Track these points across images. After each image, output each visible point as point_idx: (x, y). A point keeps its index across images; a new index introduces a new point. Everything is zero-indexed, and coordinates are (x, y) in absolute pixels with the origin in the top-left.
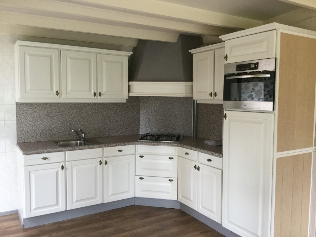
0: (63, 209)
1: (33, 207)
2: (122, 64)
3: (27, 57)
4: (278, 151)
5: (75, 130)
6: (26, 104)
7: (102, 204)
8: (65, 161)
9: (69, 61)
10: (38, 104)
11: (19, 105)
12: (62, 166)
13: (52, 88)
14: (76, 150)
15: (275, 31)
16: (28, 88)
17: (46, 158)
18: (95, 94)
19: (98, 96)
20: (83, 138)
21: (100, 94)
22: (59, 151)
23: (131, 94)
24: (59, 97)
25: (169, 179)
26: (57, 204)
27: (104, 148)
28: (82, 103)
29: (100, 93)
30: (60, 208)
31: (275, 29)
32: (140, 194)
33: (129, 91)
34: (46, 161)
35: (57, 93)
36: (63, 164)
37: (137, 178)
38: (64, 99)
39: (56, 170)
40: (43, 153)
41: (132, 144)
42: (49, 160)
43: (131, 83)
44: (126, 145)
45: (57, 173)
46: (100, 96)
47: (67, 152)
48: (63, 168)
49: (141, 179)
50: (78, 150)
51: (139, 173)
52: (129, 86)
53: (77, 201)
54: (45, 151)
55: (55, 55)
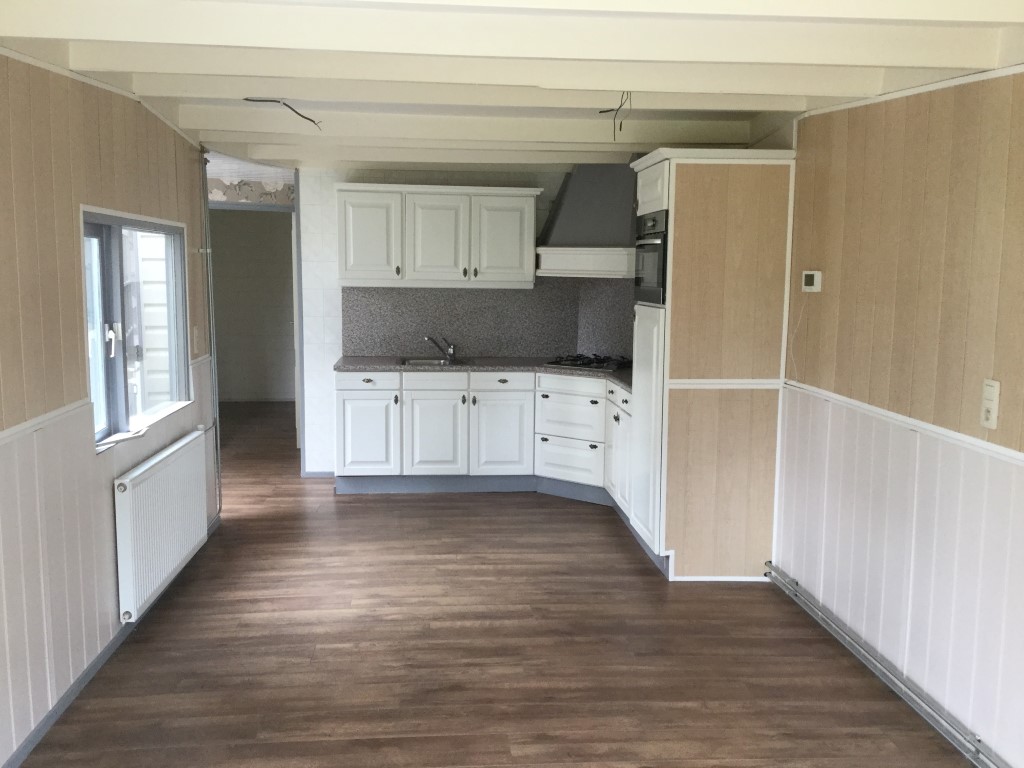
0: (397, 472)
1: (349, 459)
2: (522, 212)
3: (350, 209)
4: (671, 378)
5: (429, 339)
6: (358, 289)
7: (467, 477)
8: (401, 389)
9: (419, 211)
10: (376, 290)
11: (347, 291)
12: (396, 397)
13: (389, 262)
14: (419, 371)
15: (667, 162)
16: (351, 260)
17: (369, 381)
18: (465, 272)
19: (473, 277)
20: (450, 355)
21: (476, 274)
22: (390, 371)
23: (540, 273)
24: (402, 278)
25: (590, 443)
26: (387, 459)
27: (472, 374)
28: (455, 290)
29: (476, 271)
30: (392, 469)
31: (667, 159)
32: (542, 471)
33: (537, 266)
34: (369, 385)
35: (398, 271)
36: (397, 393)
37: (538, 438)
38: (409, 280)
39: (385, 403)
40: (365, 370)
41: (528, 371)
42: (375, 384)
43: (541, 250)
44: (514, 371)
45: (387, 408)
46: (476, 275)
47: (404, 374)
48: (396, 401)
49: (544, 440)
50: (422, 371)
51: (543, 428)
52: (538, 257)
53: (421, 462)
54: (368, 368)
55: (394, 203)
